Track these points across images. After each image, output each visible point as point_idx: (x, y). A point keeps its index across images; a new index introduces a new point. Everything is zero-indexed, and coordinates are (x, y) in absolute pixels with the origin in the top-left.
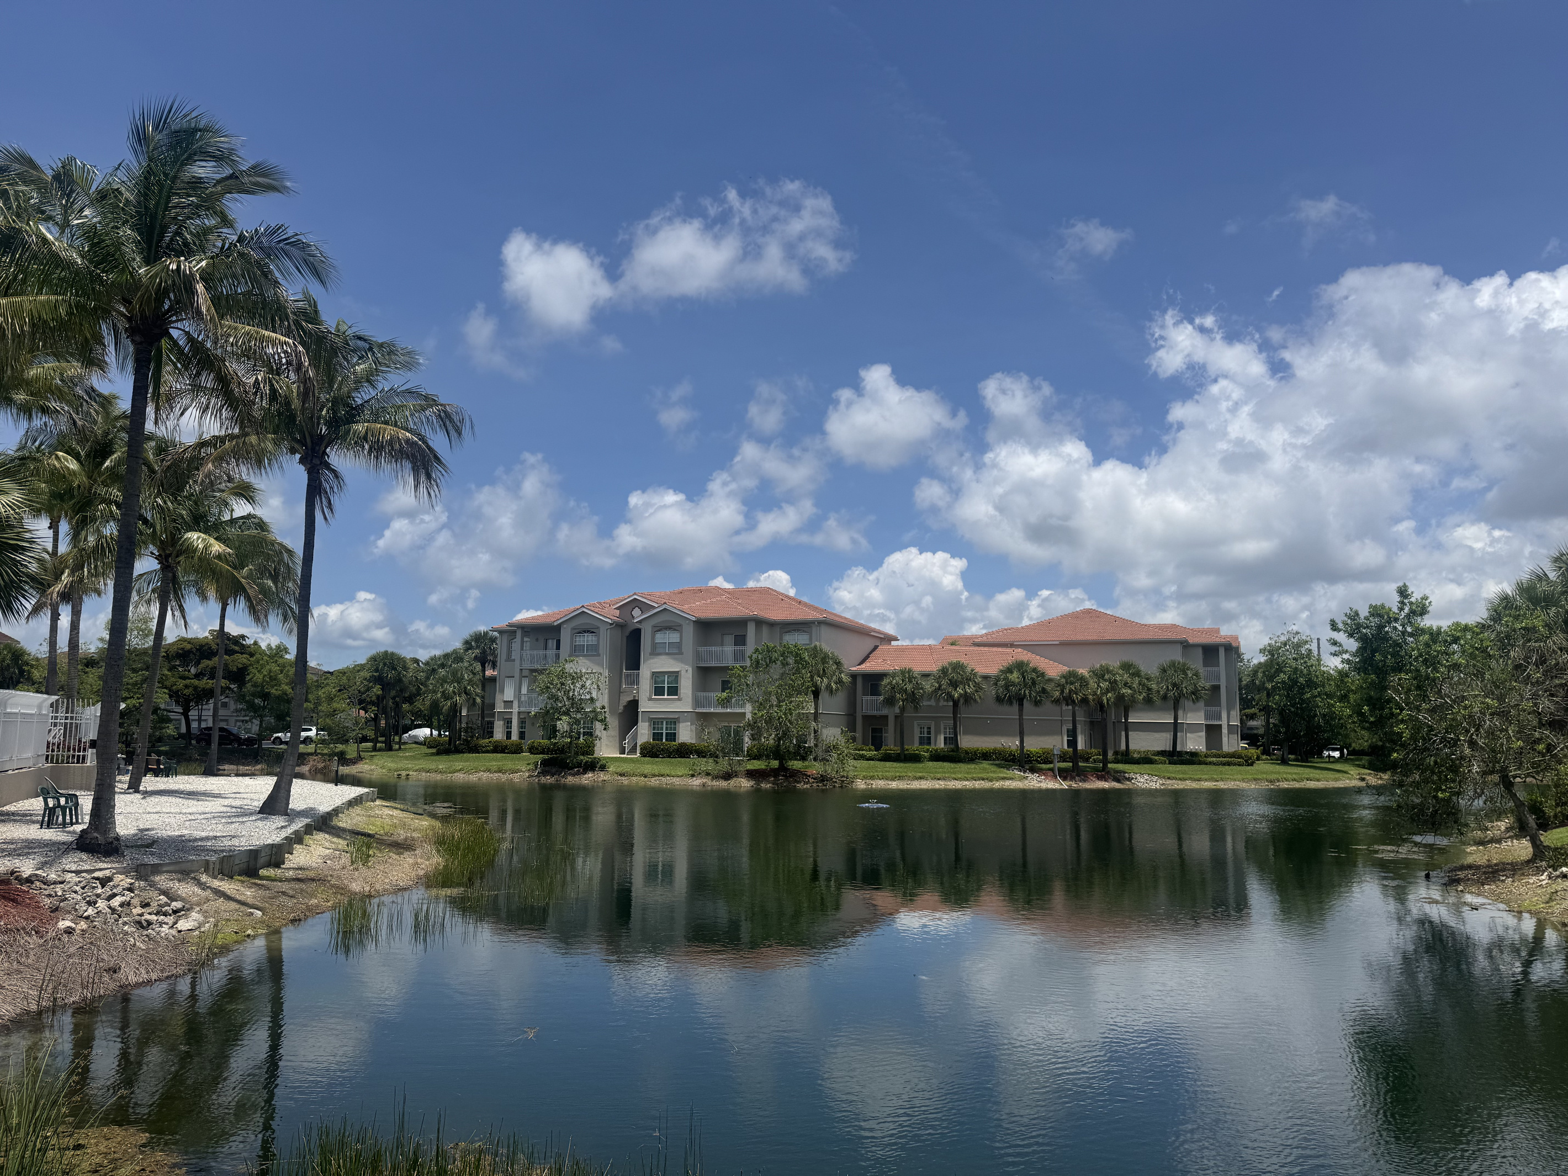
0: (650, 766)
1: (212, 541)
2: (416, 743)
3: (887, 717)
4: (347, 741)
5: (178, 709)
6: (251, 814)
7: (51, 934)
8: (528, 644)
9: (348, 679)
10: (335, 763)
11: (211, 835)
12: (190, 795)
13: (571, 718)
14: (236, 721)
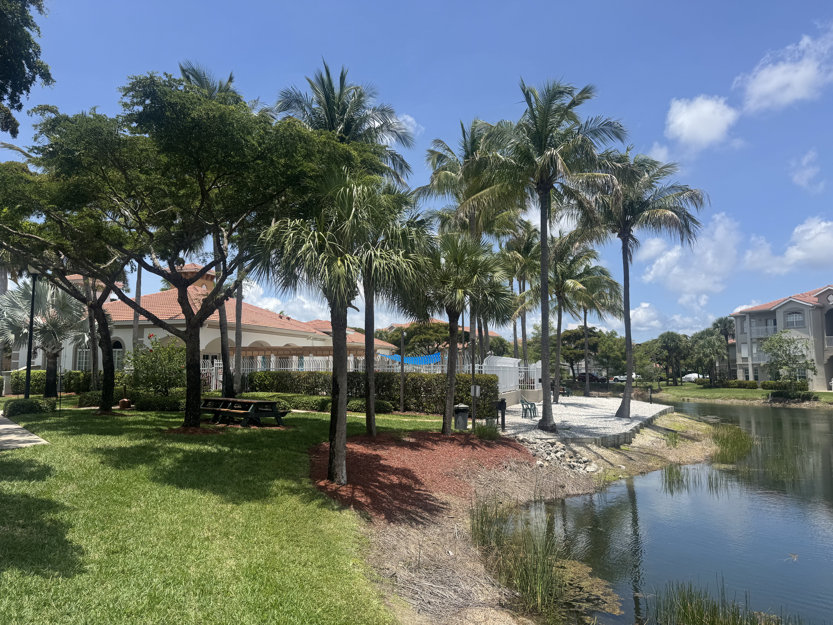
1: (577, 283)
2: (690, 382)
4: (652, 381)
5: (568, 364)
6: (612, 417)
7: (534, 467)
8: (754, 323)
9: (649, 348)
10: (649, 392)
11: (595, 426)
12: (581, 406)
13: (789, 367)
14: (595, 370)
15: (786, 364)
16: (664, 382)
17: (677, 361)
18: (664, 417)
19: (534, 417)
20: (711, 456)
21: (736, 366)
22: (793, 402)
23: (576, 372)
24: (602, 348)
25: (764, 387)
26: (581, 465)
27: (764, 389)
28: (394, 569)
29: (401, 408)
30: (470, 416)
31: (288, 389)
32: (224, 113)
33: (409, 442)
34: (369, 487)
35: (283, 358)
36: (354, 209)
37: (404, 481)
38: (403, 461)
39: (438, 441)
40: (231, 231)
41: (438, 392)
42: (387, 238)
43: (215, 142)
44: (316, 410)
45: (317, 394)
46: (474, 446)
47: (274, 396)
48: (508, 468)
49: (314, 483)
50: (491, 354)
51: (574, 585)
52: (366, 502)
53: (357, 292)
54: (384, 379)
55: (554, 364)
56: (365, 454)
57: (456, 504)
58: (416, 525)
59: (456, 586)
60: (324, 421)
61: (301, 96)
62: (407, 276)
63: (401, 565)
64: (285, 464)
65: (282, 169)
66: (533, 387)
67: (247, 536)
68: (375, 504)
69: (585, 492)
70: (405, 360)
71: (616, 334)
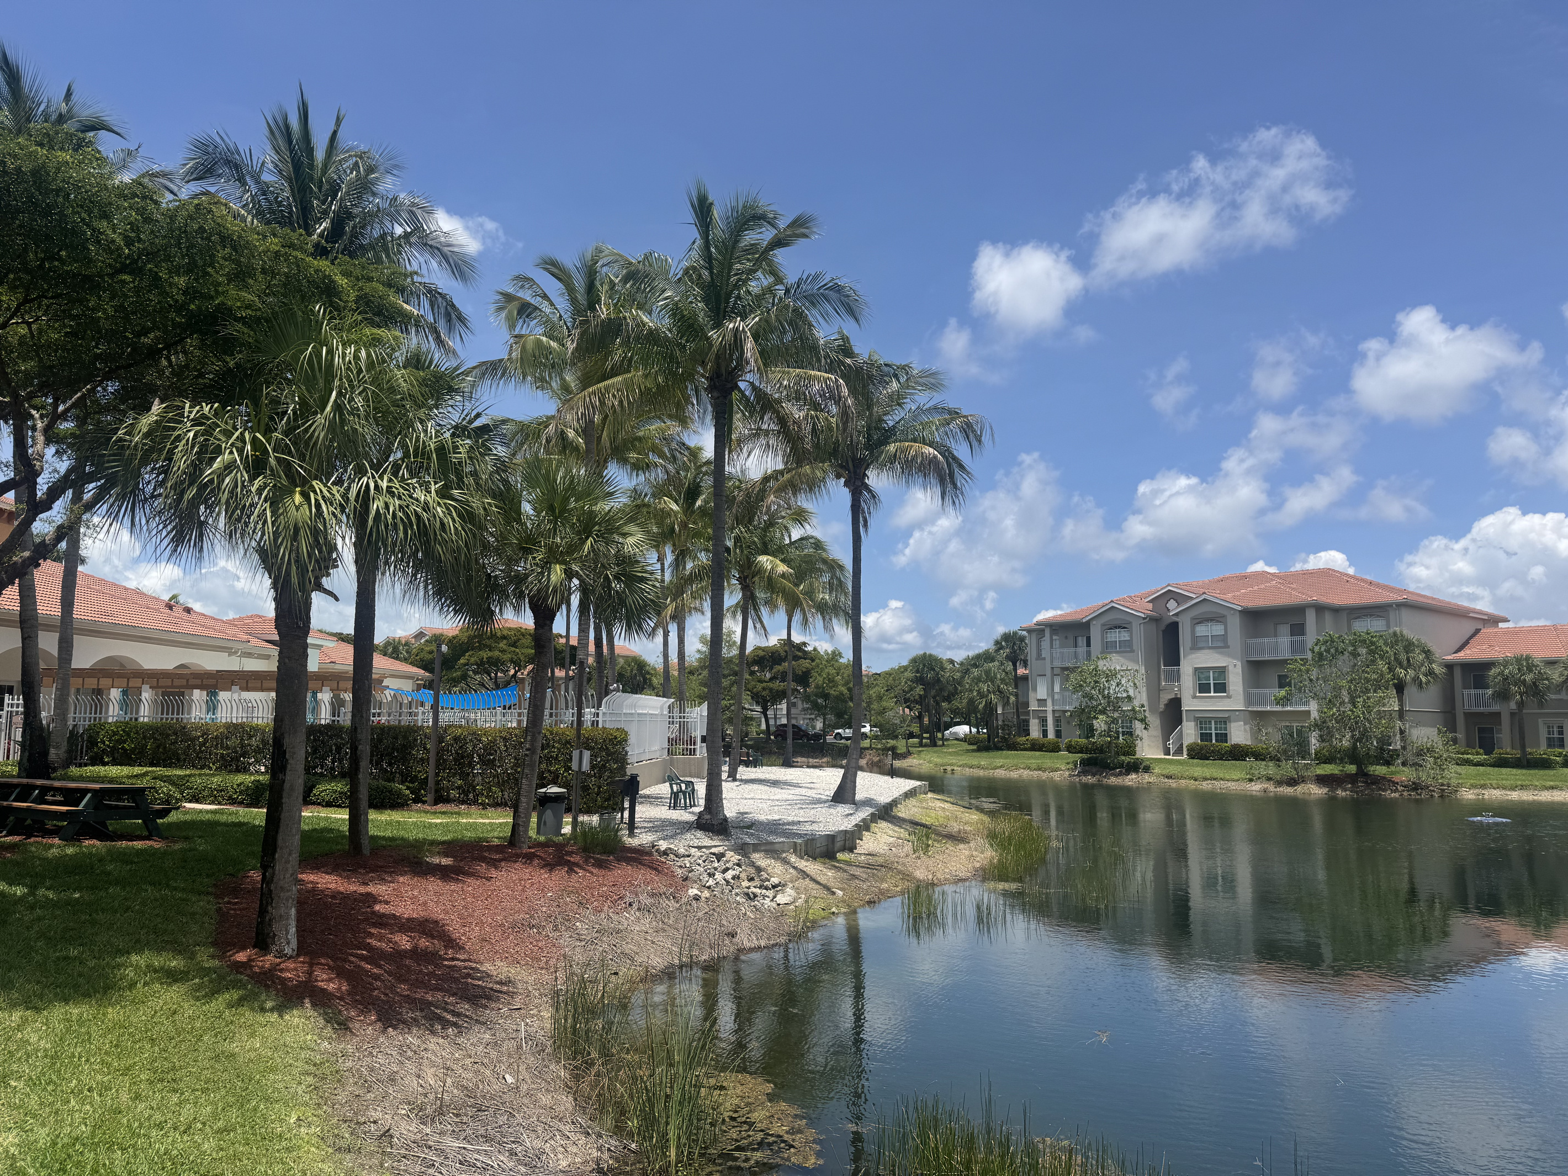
0: (1200, 769)
1: (778, 562)
2: (957, 739)
3: (1499, 714)
4: (896, 737)
5: (759, 709)
6: (825, 802)
7: (684, 900)
8: (1058, 642)
9: (894, 680)
10: (890, 757)
11: (796, 819)
12: (775, 783)
13: (1108, 717)
14: (804, 719)
15: (1103, 712)
16: (916, 740)
17: (937, 703)
18: (912, 802)
19: (691, 806)
20: (983, 869)
21: (1028, 713)
22: (1112, 775)
23: (772, 722)
24: (817, 680)
25: (1070, 749)
26: (768, 893)
27: (1070, 752)
28: (387, 1120)
29: (430, 797)
30: (568, 810)
31: (178, 760)
32: (44, 165)
33: (439, 865)
34: (345, 960)
35: (169, 694)
36: (334, 394)
37: (424, 943)
38: (425, 904)
39: (500, 860)
40: (55, 417)
41: (509, 762)
42: (406, 455)
43: (20, 226)
44: (241, 803)
45: (245, 770)
46: (571, 868)
47: (145, 774)
48: (635, 906)
49: (221, 958)
50: (617, 690)
51: (739, 1120)
52: (339, 989)
53: (335, 560)
54: (396, 738)
55: (732, 708)
56: (342, 893)
57: (527, 983)
58: (443, 1028)
59: (513, 1142)
60: (254, 826)
61: (239, 154)
62: (446, 533)
63: (403, 1112)
64: (159, 920)
65: (180, 298)
66: (693, 752)
67: (54, 1077)
68: (356, 994)
69: (772, 942)
70: (444, 700)
71: (840, 655)
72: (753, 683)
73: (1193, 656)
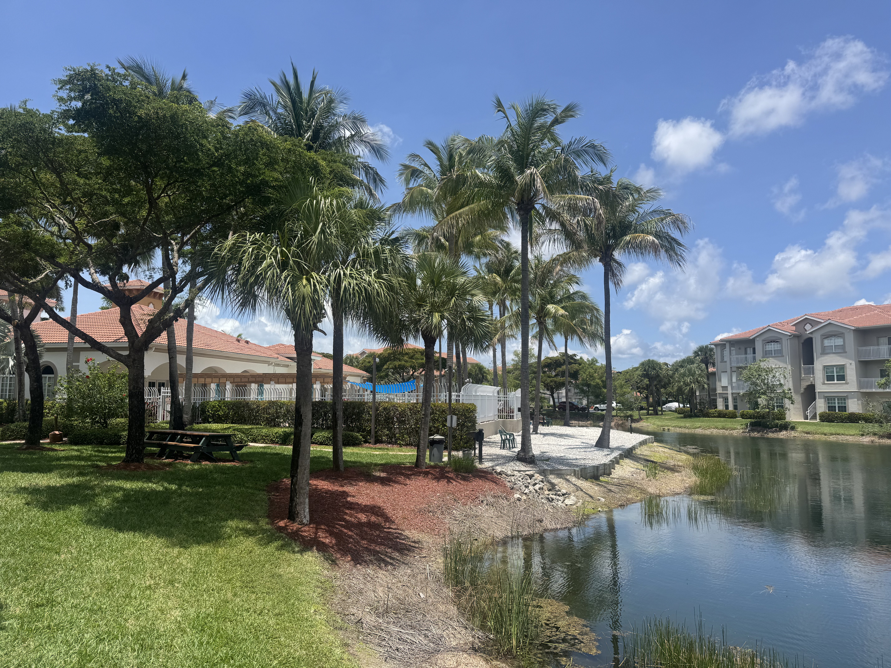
0: (828, 428)
1: (559, 308)
2: (670, 411)
4: (632, 410)
5: (548, 392)
6: (591, 447)
7: (512, 500)
8: (734, 352)
9: (630, 376)
10: (629, 421)
11: (574, 457)
12: (561, 436)
13: (767, 396)
14: (575, 399)
15: (764, 393)
16: (645, 412)
17: (658, 390)
18: (644, 448)
19: (513, 448)
20: (690, 488)
21: (716, 395)
22: (771, 432)
23: (556, 400)
24: (583, 376)
25: (743, 416)
26: (560, 498)
27: (743, 418)
28: (360, 614)
29: (372, 440)
30: (446, 448)
31: (245, 420)
32: (176, 112)
33: (379, 477)
34: (334, 527)
35: (239, 386)
36: (321, 224)
37: (373, 519)
38: (373, 498)
39: (411, 475)
40: (183, 244)
41: (412, 422)
42: (358, 256)
43: (166, 145)
44: (277, 443)
45: (278, 425)
46: (449, 480)
47: (229, 428)
48: (485, 502)
49: (272, 523)
50: (469, 382)
51: (550, 625)
52: (331, 542)
53: (324, 314)
54: (354, 408)
55: (533, 392)
56: (330, 491)
57: (428, 543)
58: (385, 566)
59: (426, 630)
60: (285, 455)
61: (266, 98)
62: (379, 296)
63: (368, 610)
64: (241, 504)
65: (241, 178)
66: (512, 417)
67: (195, 583)
68: (340, 545)
69: (564, 526)
70: (378, 388)
71: (596, 361)
72: (545, 378)
73: (822, 358)
